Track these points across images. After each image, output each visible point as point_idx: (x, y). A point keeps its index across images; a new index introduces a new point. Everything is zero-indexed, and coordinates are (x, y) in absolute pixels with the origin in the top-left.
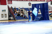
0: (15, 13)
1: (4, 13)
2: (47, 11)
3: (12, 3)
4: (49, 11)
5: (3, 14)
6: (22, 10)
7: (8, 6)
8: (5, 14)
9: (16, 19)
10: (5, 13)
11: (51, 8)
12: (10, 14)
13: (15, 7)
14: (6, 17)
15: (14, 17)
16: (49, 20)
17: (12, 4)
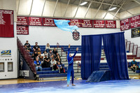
0: (35, 59)
1: (7, 58)
2: (123, 54)
3: (28, 32)
4: (127, 54)
5: (4, 63)
6: (55, 52)
7: (18, 40)
8: (8, 63)
9: (38, 76)
10: (10, 58)
11: (135, 47)
12: (22, 63)
13: (36, 43)
14: (12, 71)
15: (32, 69)
16: (128, 79)
17: (28, 34)
